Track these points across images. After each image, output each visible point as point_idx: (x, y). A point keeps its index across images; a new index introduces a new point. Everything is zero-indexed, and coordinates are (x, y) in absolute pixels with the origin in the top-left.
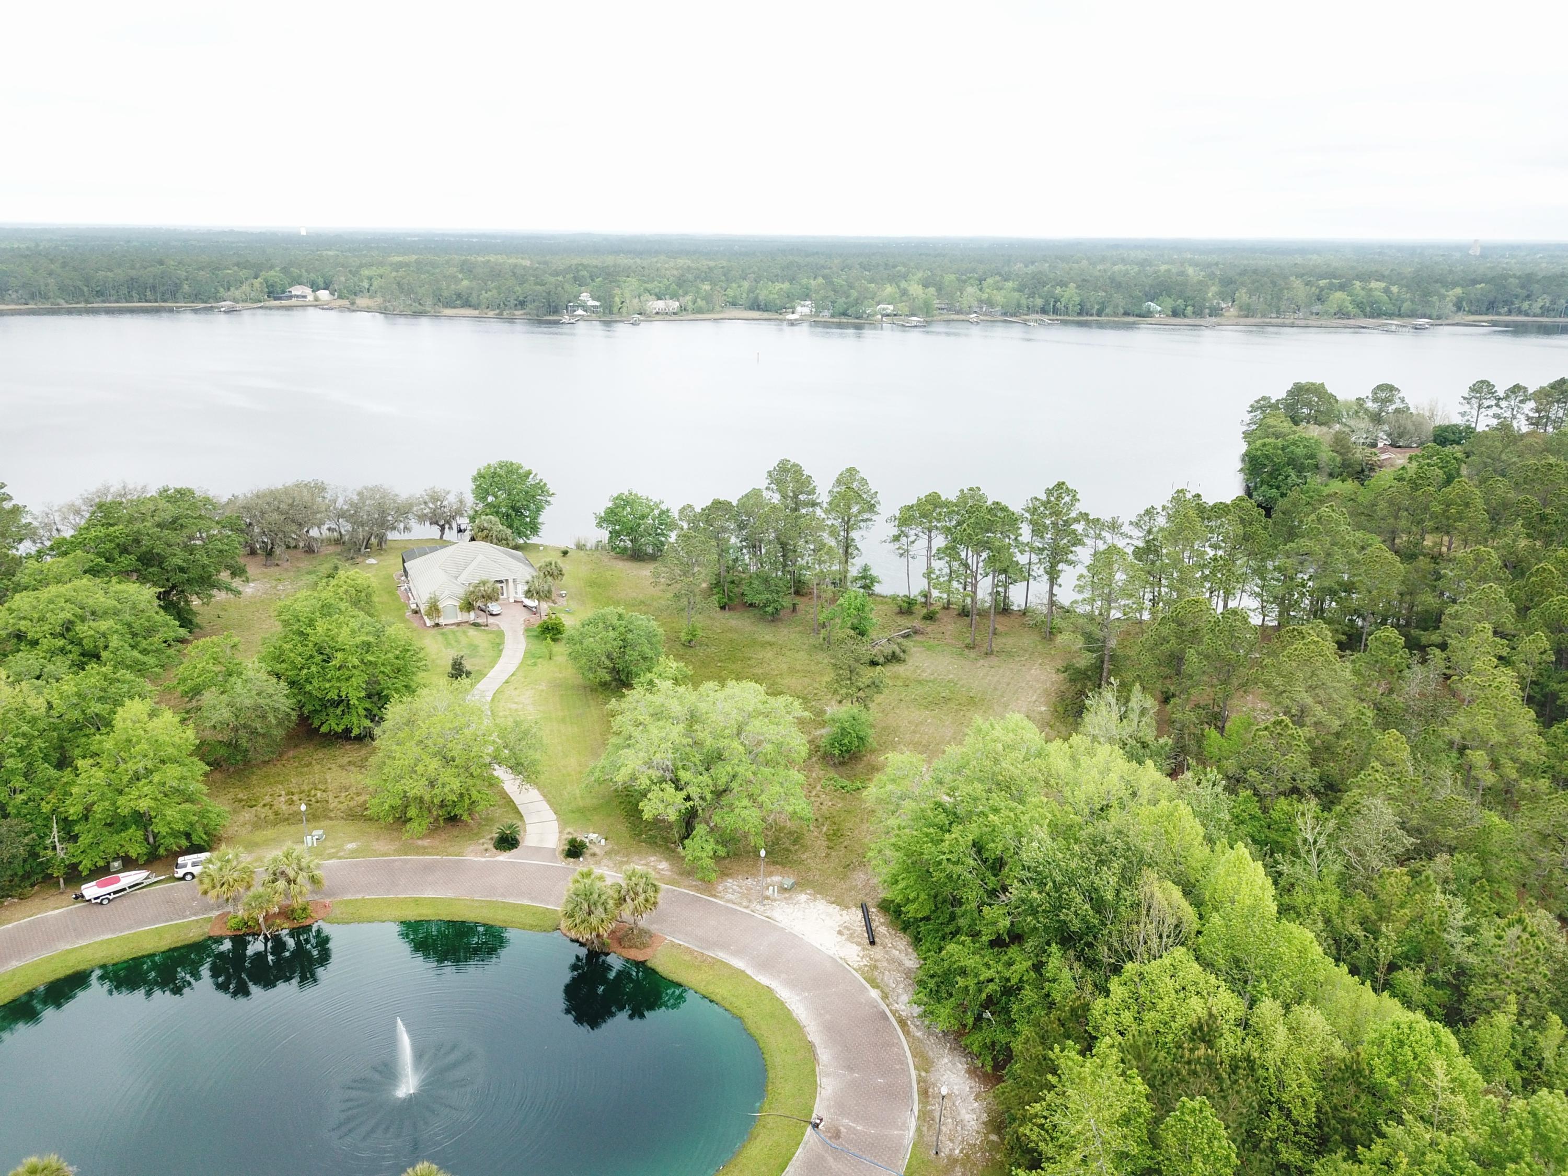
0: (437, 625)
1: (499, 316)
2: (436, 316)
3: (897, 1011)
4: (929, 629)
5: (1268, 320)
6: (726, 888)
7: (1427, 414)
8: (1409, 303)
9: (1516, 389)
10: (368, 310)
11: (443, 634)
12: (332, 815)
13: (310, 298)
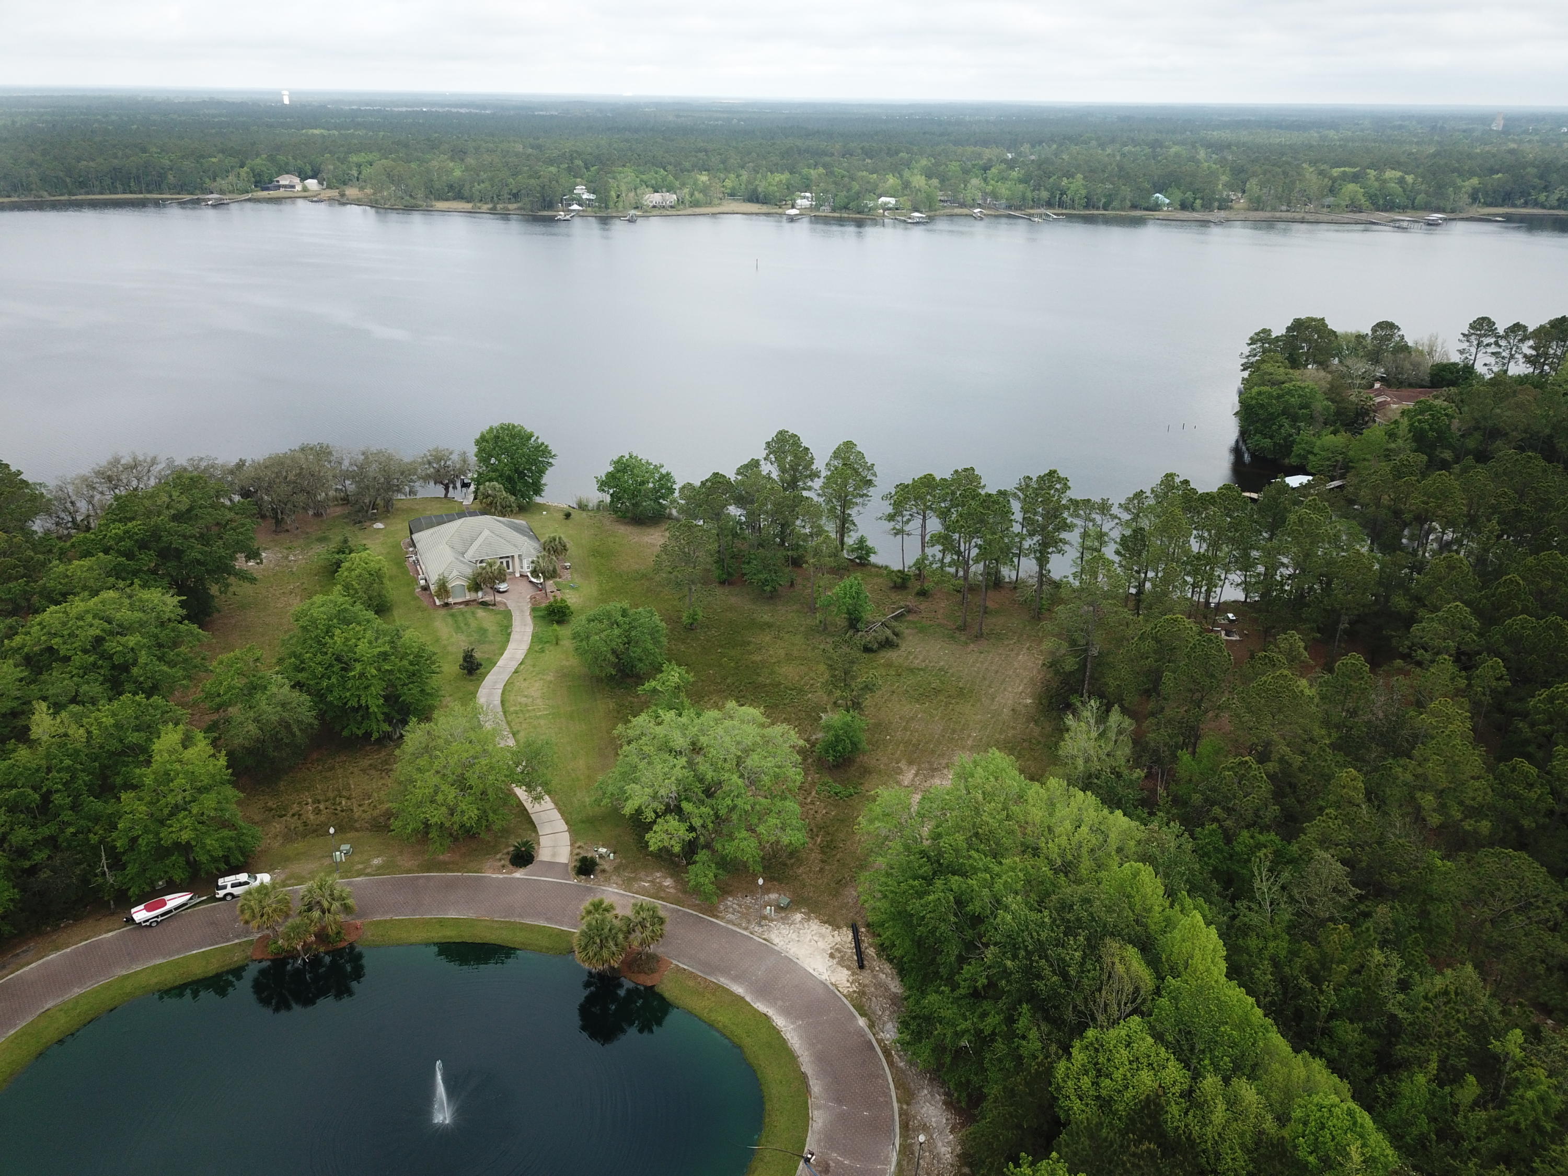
0: (447, 605)
1: (493, 212)
2: (428, 210)
3: (882, 1040)
4: (922, 607)
5: (1278, 214)
6: (727, 907)
7: (1426, 349)
8: (1423, 195)
9: (1517, 328)
10: (358, 202)
11: (452, 615)
12: (357, 825)
13: (299, 188)
